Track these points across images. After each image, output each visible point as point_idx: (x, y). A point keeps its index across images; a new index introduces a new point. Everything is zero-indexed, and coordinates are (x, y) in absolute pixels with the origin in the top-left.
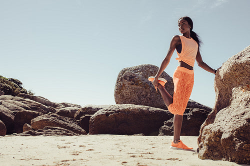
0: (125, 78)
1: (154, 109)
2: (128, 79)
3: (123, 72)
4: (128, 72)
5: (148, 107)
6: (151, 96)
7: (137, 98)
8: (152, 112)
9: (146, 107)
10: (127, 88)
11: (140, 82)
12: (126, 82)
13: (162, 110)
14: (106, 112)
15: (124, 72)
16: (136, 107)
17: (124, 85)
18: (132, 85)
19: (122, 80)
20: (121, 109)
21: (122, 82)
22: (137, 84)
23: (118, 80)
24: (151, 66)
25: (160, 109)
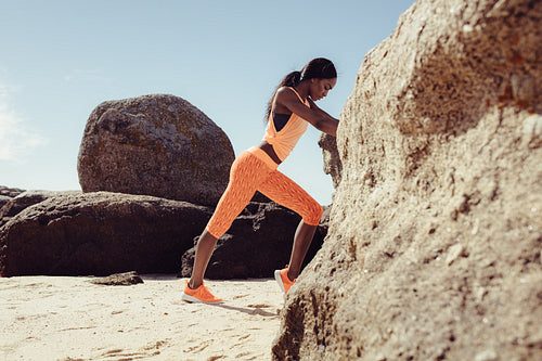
0: (105, 125)
1: (172, 203)
2: (112, 128)
3: (100, 111)
4: (113, 112)
5: (157, 199)
6: (168, 171)
7: (135, 177)
8: (165, 212)
9: (151, 198)
10: (109, 150)
11: (142, 137)
12: (107, 137)
13: (193, 206)
14: (39, 213)
15: (104, 111)
16: (124, 200)
17: (102, 143)
18: (123, 143)
19: (96, 131)
20: (81, 205)
21: (96, 136)
22: (136, 143)
23: (87, 130)
24: (172, 98)
25: (187, 205)
